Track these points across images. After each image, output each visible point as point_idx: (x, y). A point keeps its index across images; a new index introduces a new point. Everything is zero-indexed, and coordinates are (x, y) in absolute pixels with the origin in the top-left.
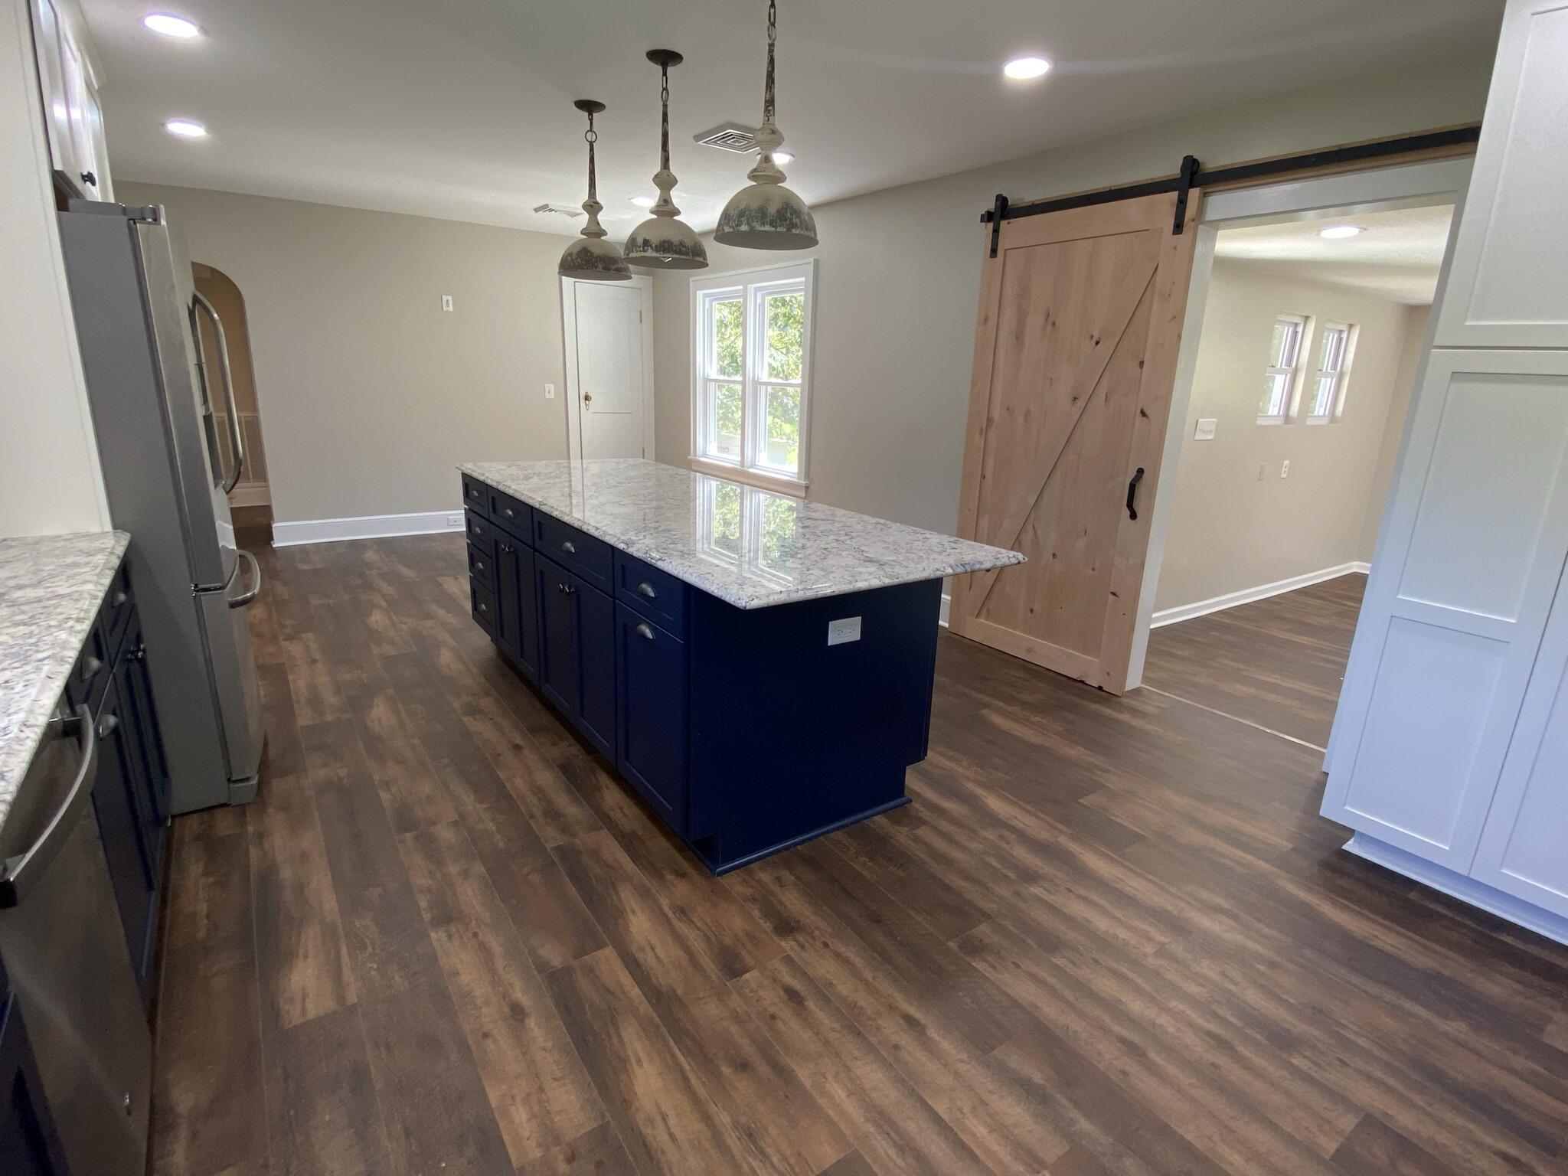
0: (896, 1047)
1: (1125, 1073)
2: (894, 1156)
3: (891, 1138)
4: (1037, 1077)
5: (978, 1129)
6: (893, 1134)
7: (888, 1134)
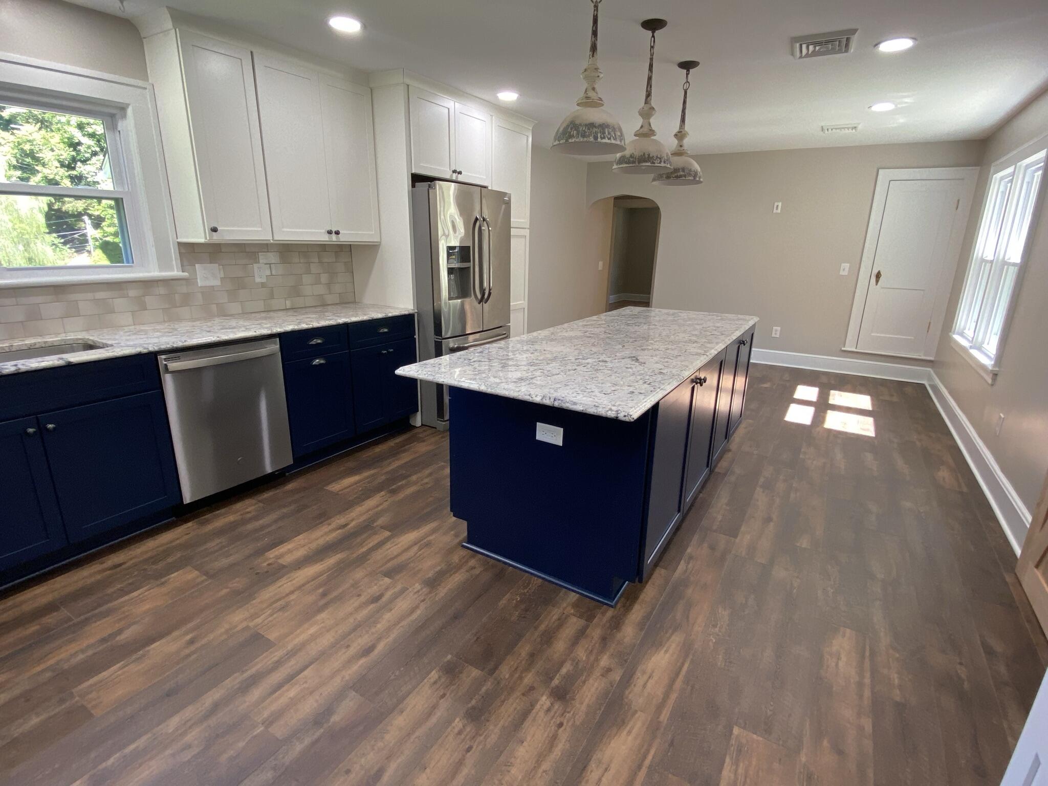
0: (348, 646)
1: (348, 772)
2: (273, 660)
3: (284, 656)
4: (335, 718)
5: (292, 692)
6: (286, 657)
7: (286, 655)
